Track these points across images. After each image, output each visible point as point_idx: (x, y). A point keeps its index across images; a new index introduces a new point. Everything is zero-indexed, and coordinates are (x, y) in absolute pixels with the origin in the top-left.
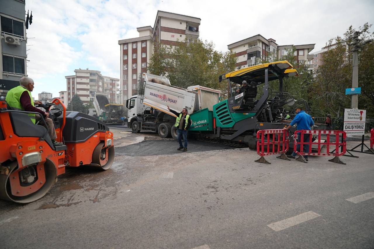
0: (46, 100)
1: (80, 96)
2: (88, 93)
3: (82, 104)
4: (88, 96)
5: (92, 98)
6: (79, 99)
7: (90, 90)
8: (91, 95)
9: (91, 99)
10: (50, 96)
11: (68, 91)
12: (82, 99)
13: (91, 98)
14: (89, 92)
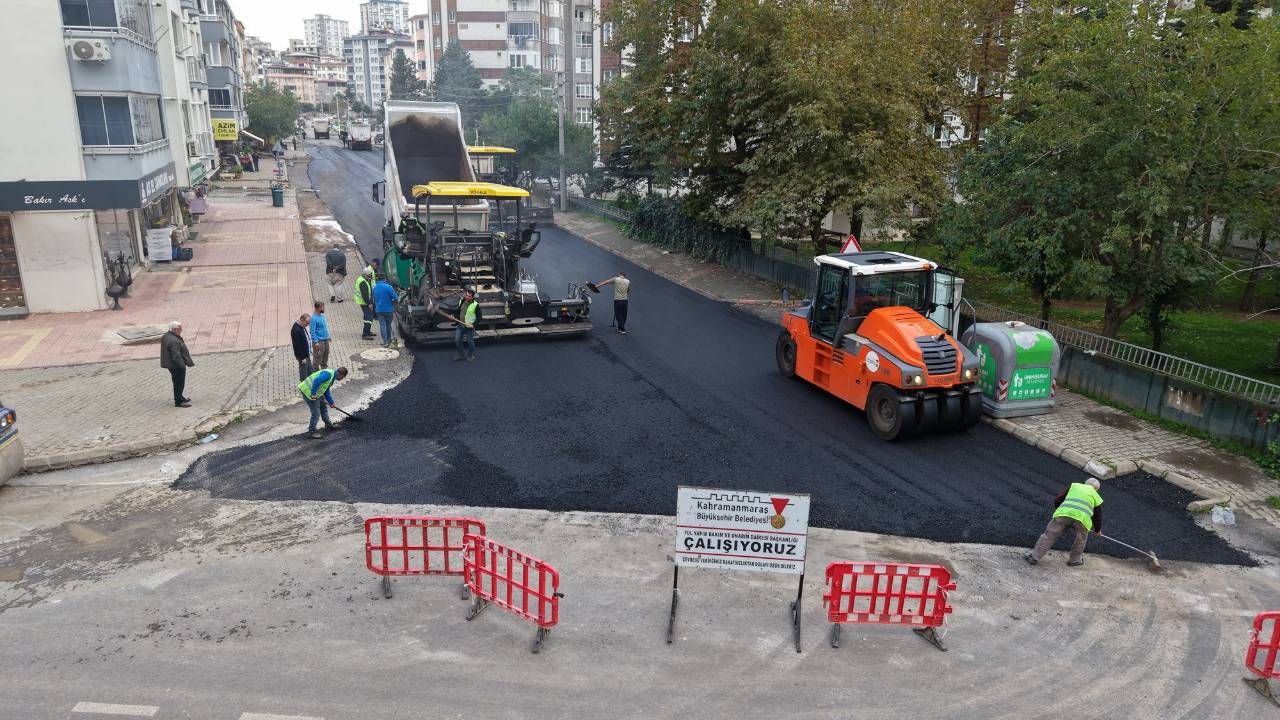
0: (382, 37)
1: (472, 49)
2: (499, 32)
3: (478, 85)
4: (499, 46)
5: (519, 57)
6: (466, 62)
7: (512, 19)
8: (512, 43)
9: (512, 60)
10: (401, 12)
11: (434, 14)
12: (480, 59)
13: (512, 56)
14: (504, 26)
